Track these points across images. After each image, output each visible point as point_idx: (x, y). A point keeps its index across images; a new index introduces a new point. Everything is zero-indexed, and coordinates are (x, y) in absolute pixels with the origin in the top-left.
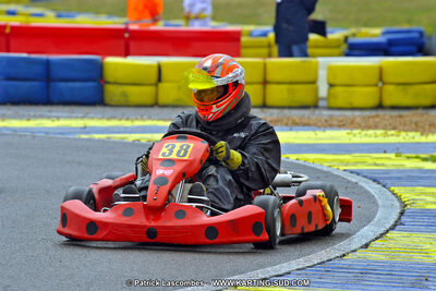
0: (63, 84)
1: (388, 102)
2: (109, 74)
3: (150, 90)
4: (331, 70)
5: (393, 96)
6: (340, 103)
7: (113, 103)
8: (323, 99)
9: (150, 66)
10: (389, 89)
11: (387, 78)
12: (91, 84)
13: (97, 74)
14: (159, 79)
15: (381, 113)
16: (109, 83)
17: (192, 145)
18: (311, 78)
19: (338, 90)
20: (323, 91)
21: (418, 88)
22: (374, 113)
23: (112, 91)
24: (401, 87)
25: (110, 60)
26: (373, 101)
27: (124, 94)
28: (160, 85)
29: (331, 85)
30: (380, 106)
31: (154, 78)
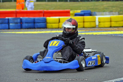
0: (38, 24)
1: (112, 26)
2: (48, 21)
3: (58, 24)
4: (99, 19)
5: (114, 24)
6: (102, 26)
7: (49, 28)
8: (97, 25)
9: (57, 19)
11: (112, 20)
12: (44, 24)
13: (45, 21)
14: (59, 22)
16: (48, 23)
18: (94, 21)
19: (102, 23)
20: (97, 23)
21: (120, 22)
23: (49, 25)
25: (48, 18)
26: (109, 26)
27: (52, 26)
29: (99, 22)
30: (111, 27)
31: (58, 22)
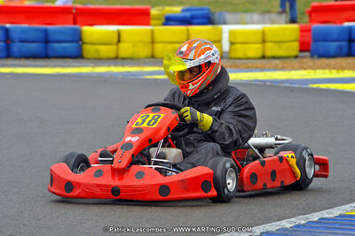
0: (56, 45)
1: (268, 53)
3: (114, 47)
4: (231, 33)
5: (272, 50)
6: (239, 54)
7: (89, 57)
8: (226, 53)
9: (113, 32)
10: (269, 45)
11: (267, 38)
12: (75, 44)
13: (78, 38)
14: (119, 41)
15: (264, 61)
16: (87, 43)
17: (162, 115)
18: (217, 39)
19: (238, 46)
20: (226, 47)
21: (288, 44)
22: (260, 61)
23: (89, 50)
24: (276, 44)
25: (86, 29)
26: (259, 54)
27: (97, 51)
28: (120, 45)
29: (232, 43)
30: (263, 57)
31: (116, 40)
